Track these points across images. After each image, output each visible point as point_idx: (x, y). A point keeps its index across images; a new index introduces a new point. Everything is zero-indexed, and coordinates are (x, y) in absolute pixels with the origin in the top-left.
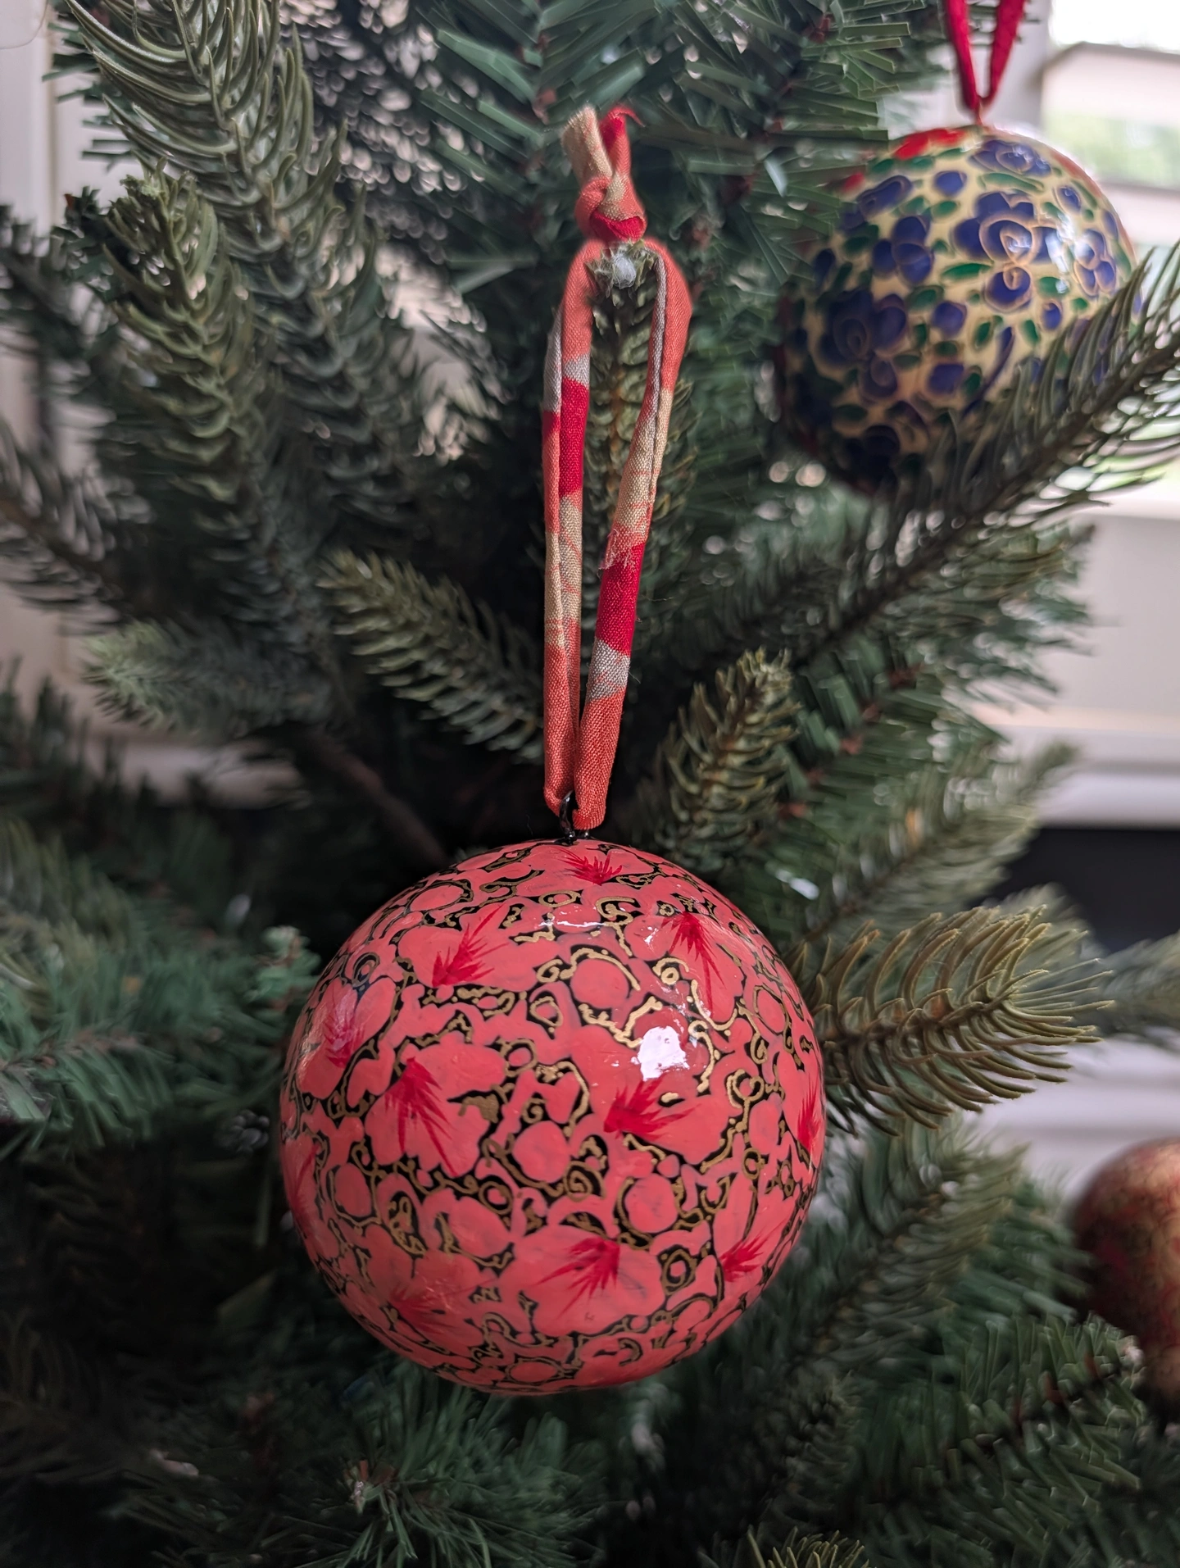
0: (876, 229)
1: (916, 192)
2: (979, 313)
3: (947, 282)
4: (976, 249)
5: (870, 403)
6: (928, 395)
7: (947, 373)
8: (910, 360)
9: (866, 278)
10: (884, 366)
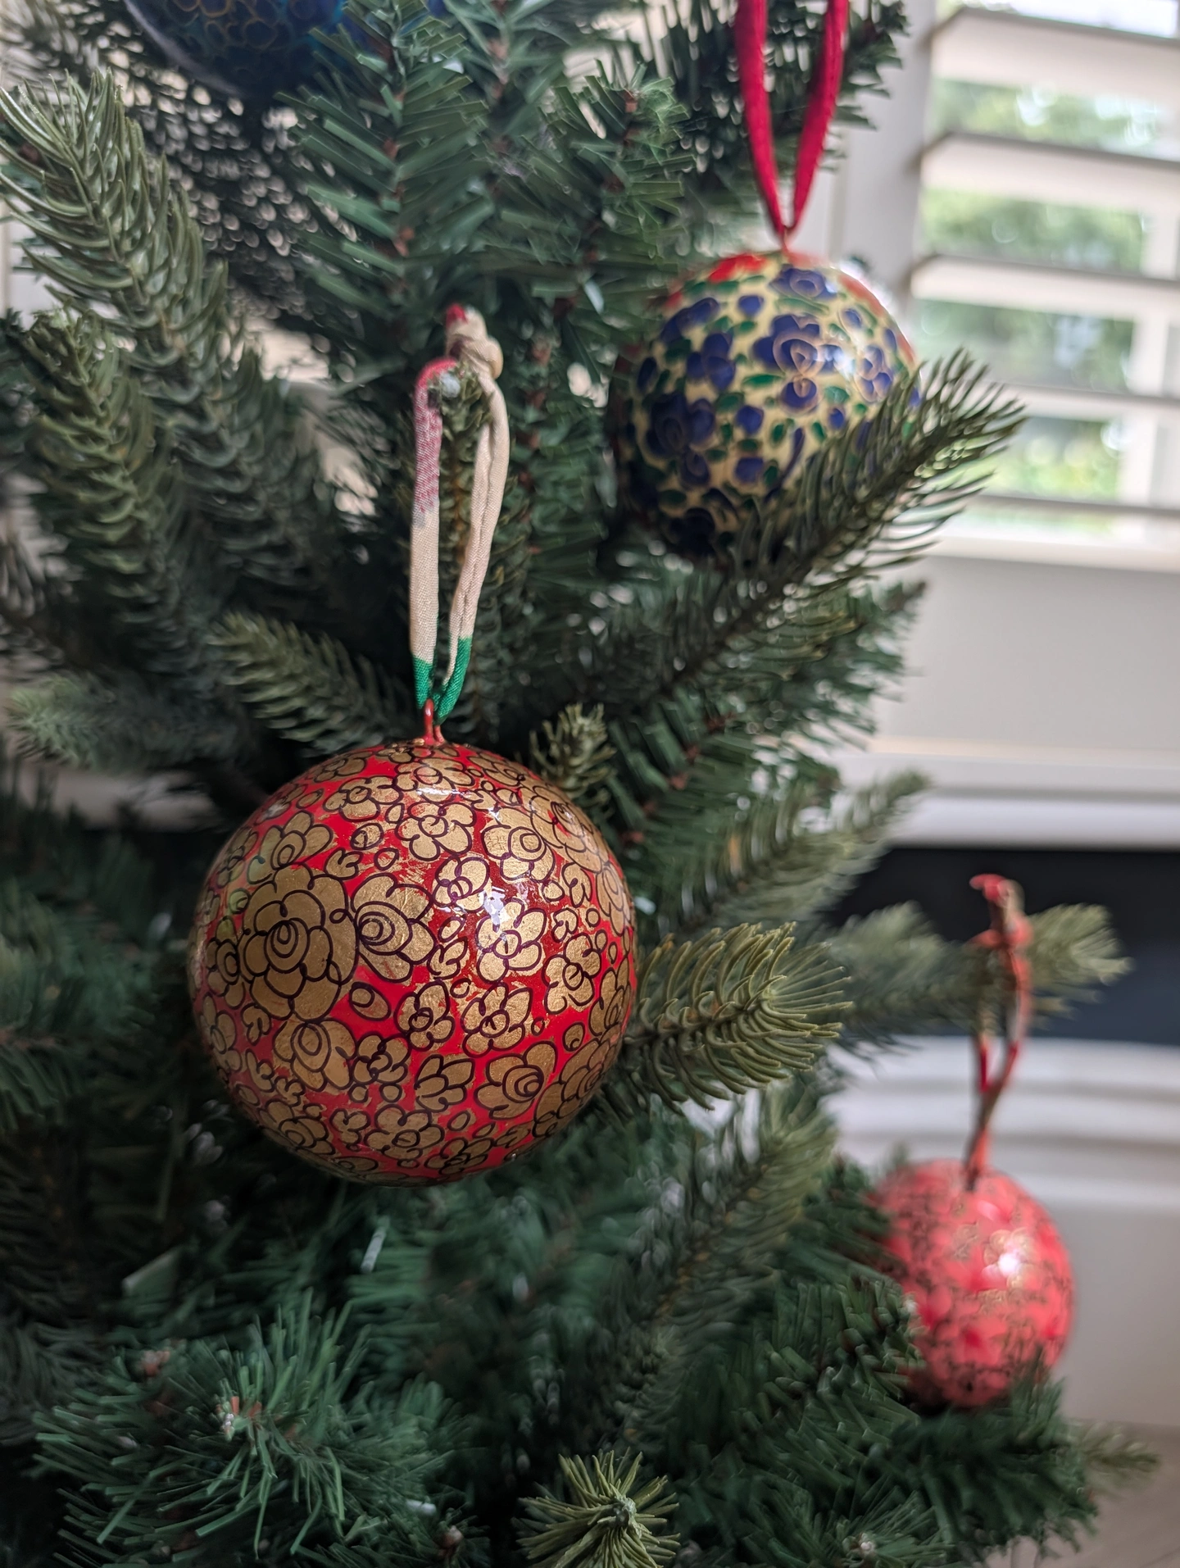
0: (688, 342)
1: (723, 313)
2: (774, 415)
3: (748, 390)
4: (770, 362)
5: (687, 489)
6: (735, 484)
7: (750, 464)
8: (717, 455)
9: (681, 384)
10: (697, 459)
